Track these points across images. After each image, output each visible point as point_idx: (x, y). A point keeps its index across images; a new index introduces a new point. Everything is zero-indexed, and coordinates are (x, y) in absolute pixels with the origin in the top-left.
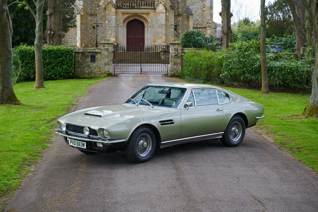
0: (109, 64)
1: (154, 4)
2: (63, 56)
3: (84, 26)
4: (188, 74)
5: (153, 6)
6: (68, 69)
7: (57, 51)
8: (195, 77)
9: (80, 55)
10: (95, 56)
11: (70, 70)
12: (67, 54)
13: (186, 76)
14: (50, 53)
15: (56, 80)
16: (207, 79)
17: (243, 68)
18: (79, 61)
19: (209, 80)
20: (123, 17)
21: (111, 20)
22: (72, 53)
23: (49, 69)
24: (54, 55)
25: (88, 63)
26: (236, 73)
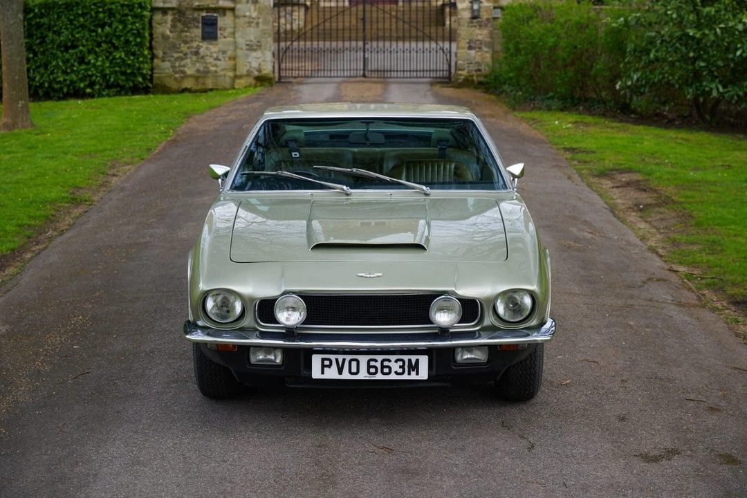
0: (260, 46)
2: (112, 22)
4: (511, 78)
6: (129, 62)
7: (94, 4)
8: (534, 88)
9: (169, 18)
10: (216, 20)
11: (137, 65)
12: (126, 15)
13: (505, 83)
14: (73, 10)
15: (91, 96)
16: (572, 98)
17: (695, 59)
18: (165, 37)
19: (579, 99)
22: (142, 12)
23: (69, 65)
24: (84, 18)
25: (195, 44)
26: (670, 78)
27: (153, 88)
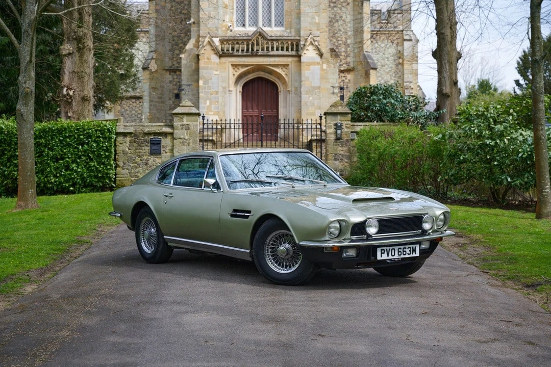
1: (297, 46)
2: (89, 142)
3: (157, 94)
4: (364, 178)
5: (295, 49)
6: (100, 169)
7: (77, 130)
8: (381, 184)
9: (128, 139)
10: (161, 141)
11: (106, 171)
12: (99, 137)
14: (62, 134)
15: (73, 192)
17: (491, 160)
18: (124, 153)
20: (235, 73)
21: (211, 79)
22: (110, 135)
23: (59, 171)
24: (69, 139)
25: (145, 158)
26: (475, 173)
27: (116, 187)
